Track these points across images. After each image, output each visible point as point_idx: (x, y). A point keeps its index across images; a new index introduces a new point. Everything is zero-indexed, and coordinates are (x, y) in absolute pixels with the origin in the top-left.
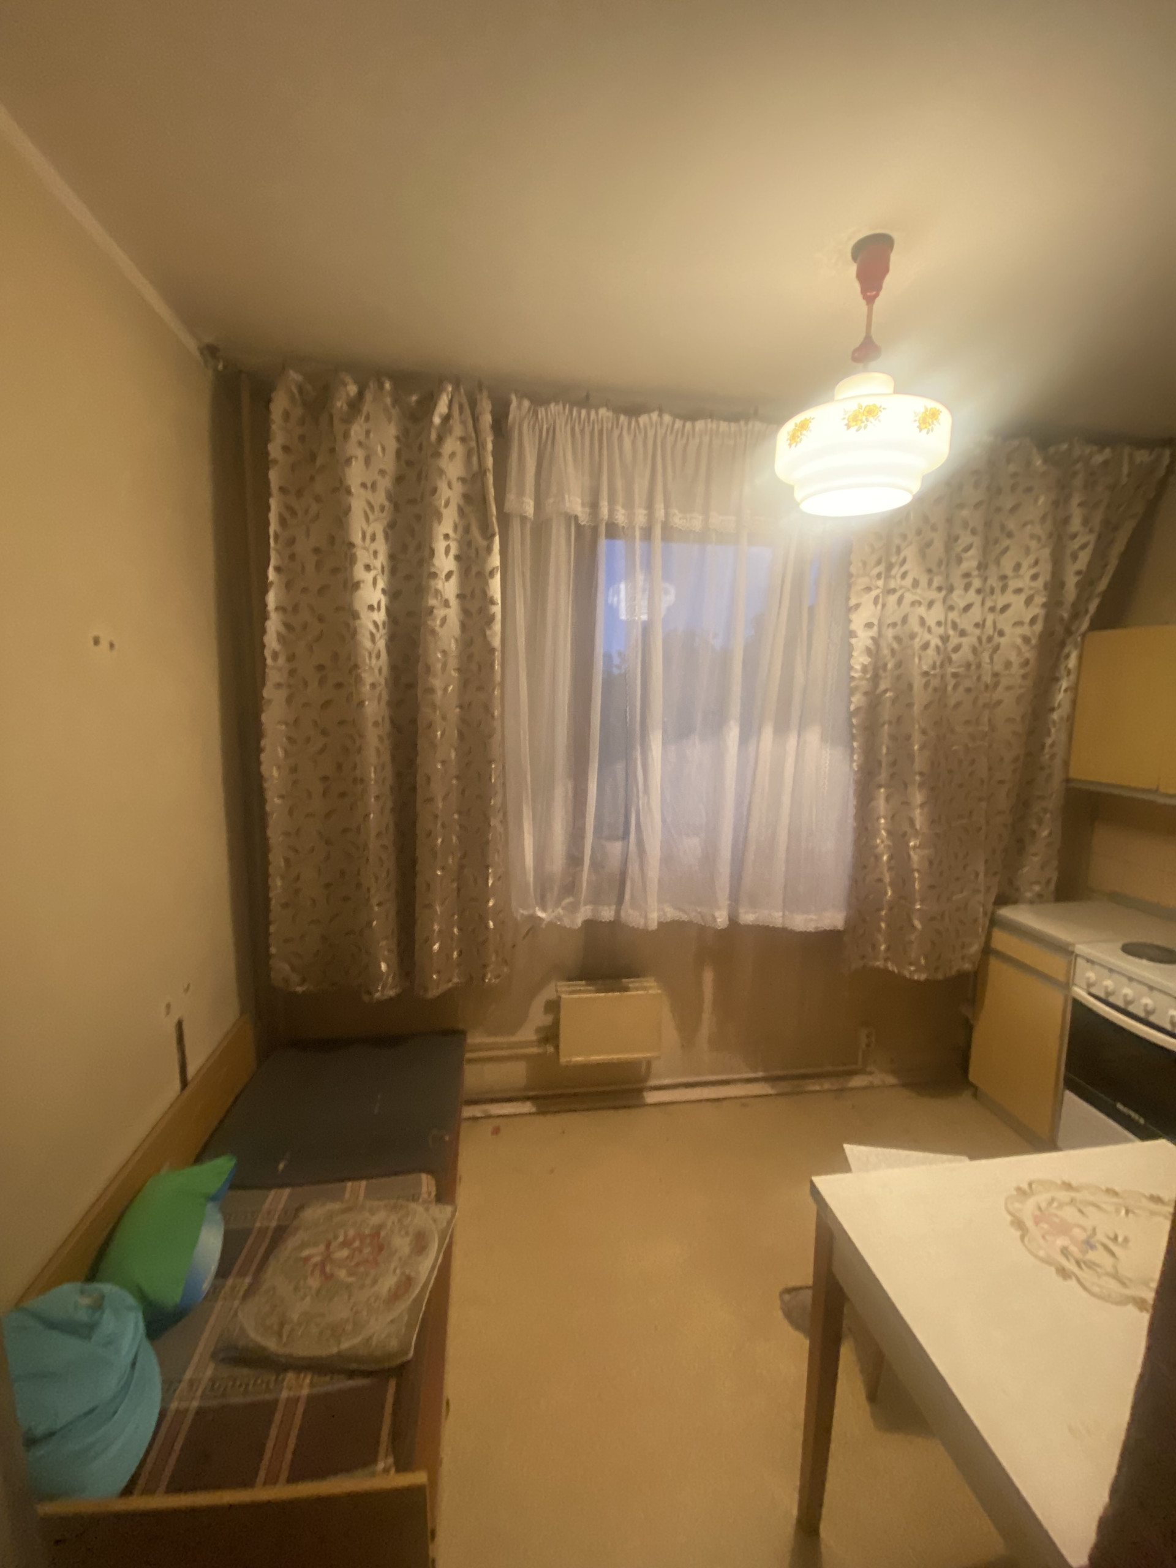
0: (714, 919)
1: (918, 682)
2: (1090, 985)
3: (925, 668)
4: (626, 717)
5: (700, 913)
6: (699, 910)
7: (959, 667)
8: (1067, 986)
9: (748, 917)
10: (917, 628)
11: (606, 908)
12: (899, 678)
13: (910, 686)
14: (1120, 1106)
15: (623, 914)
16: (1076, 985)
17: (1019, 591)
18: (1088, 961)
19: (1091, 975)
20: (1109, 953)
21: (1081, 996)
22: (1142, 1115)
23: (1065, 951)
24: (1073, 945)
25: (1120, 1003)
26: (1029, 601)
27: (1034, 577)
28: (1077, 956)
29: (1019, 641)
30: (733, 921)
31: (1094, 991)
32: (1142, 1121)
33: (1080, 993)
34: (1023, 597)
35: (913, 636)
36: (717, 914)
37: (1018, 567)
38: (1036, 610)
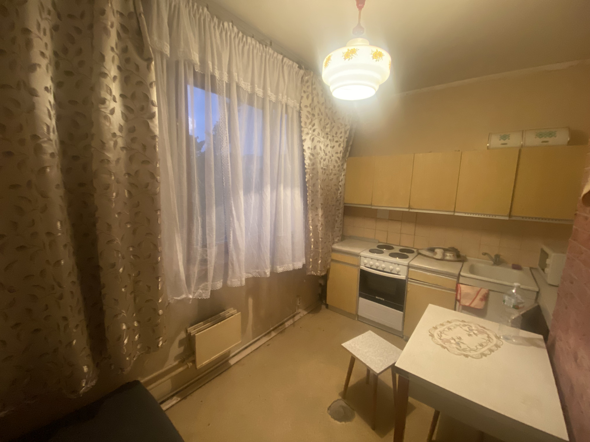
0: (265, 273)
1: (320, 171)
2: (365, 264)
3: (322, 166)
4: (223, 183)
5: (258, 272)
6: (257, 271)
7: (325, 167)
8: (359, 266)
9: (280, 269)
10: (319, 151)
11: (218, 282)
12: (313, 169)
13: (318, 172)
14: (377, 297)
15: (229, 283)
16: (361, 265)
17: (337, 142)
18: (364, 257)
19: (366, 261)
20: (365, 253)
21: (363, 268)
22: (383, 298)
23: (358, 255)
24: (359, 253)
25: (375, 268)
26: (339, 145)
27: (341, 137)
28: (360, 256)
29: (337, 159)
30: (272, 273)
31: (367, 266)
32: (384, 300)
33: (363, 267)
34: (338, 144)
35: (318, 154)
36: (266, 271)
37: (336, 133)
38: (341, 149)
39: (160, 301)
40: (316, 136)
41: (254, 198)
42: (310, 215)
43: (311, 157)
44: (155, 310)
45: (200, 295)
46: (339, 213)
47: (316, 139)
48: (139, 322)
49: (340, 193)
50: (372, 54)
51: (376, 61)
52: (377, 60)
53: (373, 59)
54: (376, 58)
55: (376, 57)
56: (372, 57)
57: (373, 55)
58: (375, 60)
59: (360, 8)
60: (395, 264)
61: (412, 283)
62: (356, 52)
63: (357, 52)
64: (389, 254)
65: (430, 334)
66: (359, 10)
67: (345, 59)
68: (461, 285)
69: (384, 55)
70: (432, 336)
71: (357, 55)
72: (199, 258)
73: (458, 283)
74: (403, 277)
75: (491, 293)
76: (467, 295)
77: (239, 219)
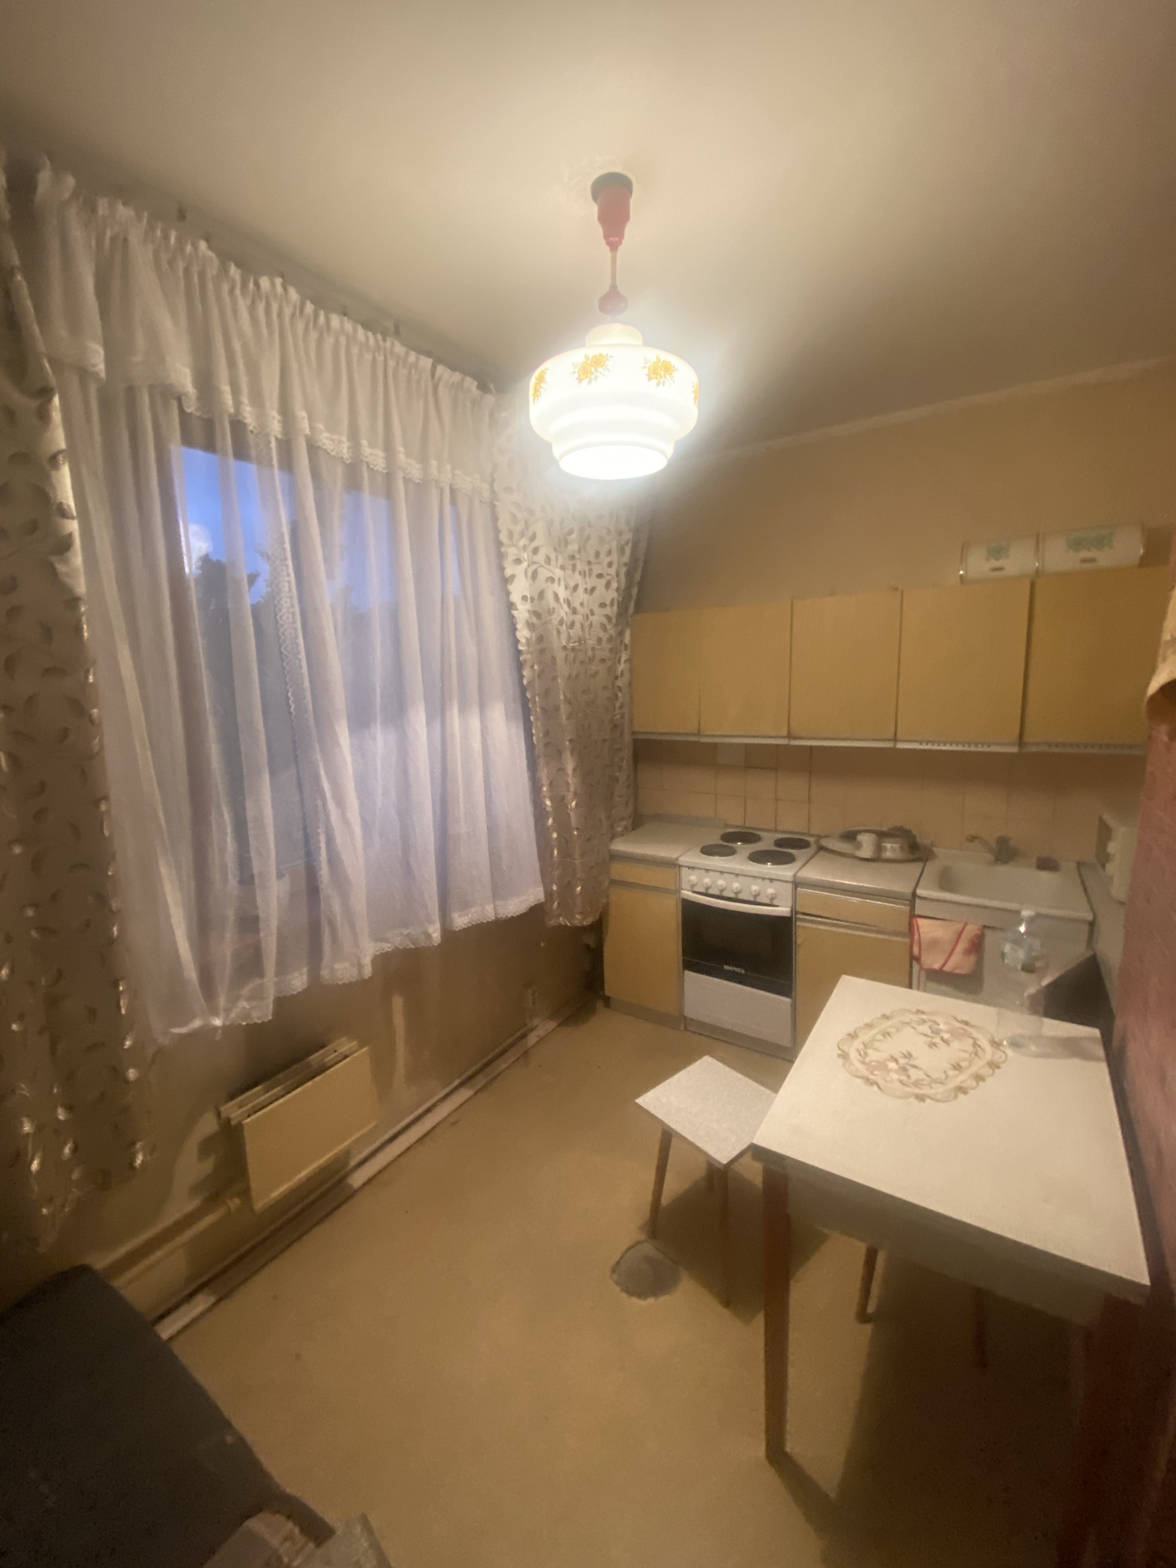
0: (428, 936)
1: (560, 655)
2: (693, 886)
3: (564, 642)
5: (408, 935)
6: (406, 932)
7: (575, 642)
8: (678, 891)
9: (461, 921)
10: (552, 603)
11: (296, 974)
12: (542, 651)
13: (554, 659)
14: (726, 967)
15: (325, 973)
16: (682, 889)
17: (600, 576)
18: (689, 868)
19: (693, 878)
20: (691, 857)
21: (688, 895)
22: (742, 966)
23: (673, 865)
24: (677, 859)
25: (717, 893)
26: (608, 585)
27: (610, 565)
28: (680, 866)
29: (604, 620)
30: (447, 931)
31: (696, 889)
32: (743, 972)
33: (687, 894)
34: (603, 581)
35: (551, 612)
36: (431, 930)
37: (597, 554)
38: (612, 594)
39: (128, 1043)
40: (542, 566)
41: (381, 740)
42: (543, 774)
43: (534, 620)
44: (117, 1072)
45: (246, 1015)
46: (622, 759)
47: (544, 573)
48: (69, 1108)
49: (621, 707)
50: (645, 367)
51: (658, 384)
52: (659, 381)
53: (650, 379)
54: (656, 378)
55: (656, 374)
56: (648, 375)
57: (649, 370)
58: (654, 382)
59: (614, 246)
60: (763, 879)
61: (805, 924)
62: (605, 362)
63: (607, 363)
64: (748, 855)
65: (840, 1052)
66: (611, 250)
67: (580, 380)
68: (921, 921)
69: (677, 370)
70: (844, 1056)
71: (608, 370)
72: (231, 914)
73: (913, 916)
74: (783, 910)
75: (988, 933)
76: (935, 943)
77: (340, 802)
